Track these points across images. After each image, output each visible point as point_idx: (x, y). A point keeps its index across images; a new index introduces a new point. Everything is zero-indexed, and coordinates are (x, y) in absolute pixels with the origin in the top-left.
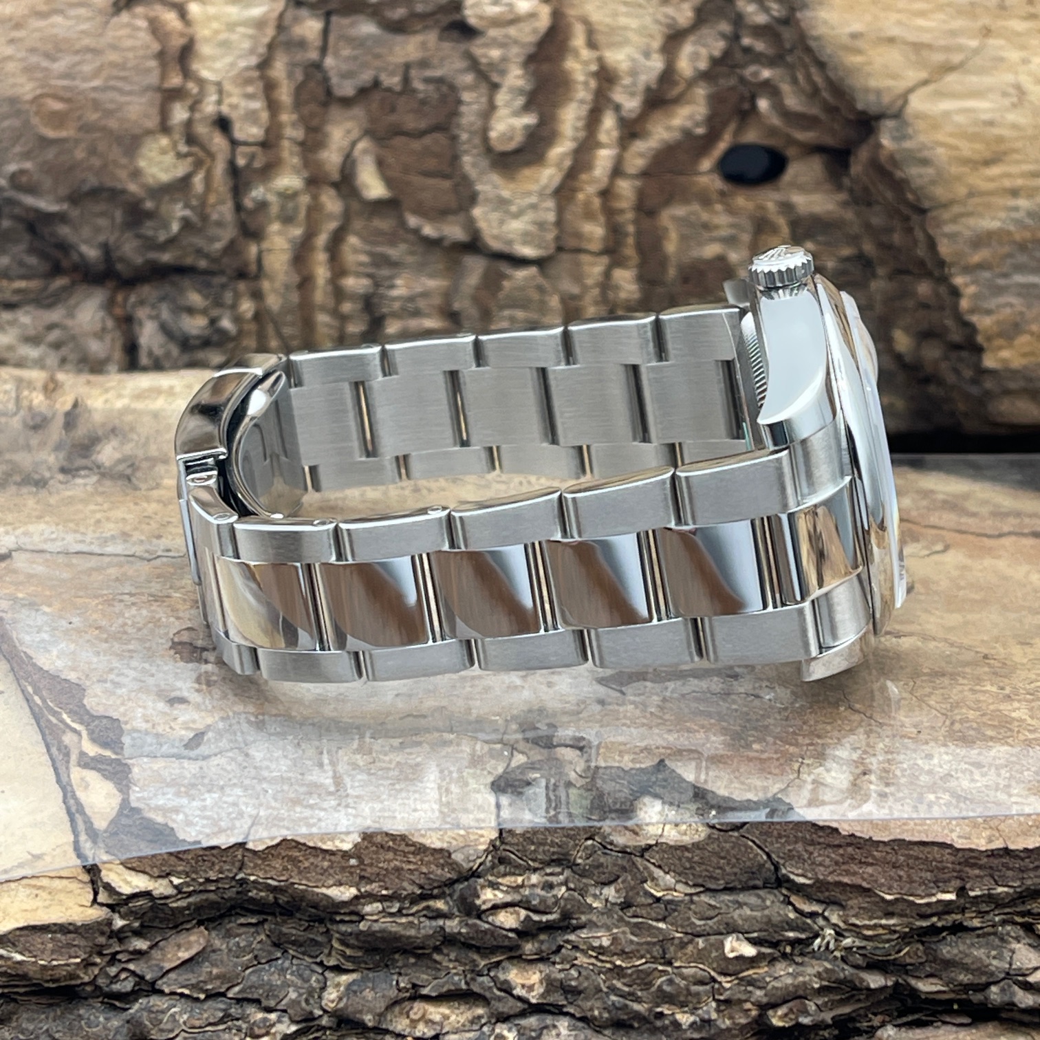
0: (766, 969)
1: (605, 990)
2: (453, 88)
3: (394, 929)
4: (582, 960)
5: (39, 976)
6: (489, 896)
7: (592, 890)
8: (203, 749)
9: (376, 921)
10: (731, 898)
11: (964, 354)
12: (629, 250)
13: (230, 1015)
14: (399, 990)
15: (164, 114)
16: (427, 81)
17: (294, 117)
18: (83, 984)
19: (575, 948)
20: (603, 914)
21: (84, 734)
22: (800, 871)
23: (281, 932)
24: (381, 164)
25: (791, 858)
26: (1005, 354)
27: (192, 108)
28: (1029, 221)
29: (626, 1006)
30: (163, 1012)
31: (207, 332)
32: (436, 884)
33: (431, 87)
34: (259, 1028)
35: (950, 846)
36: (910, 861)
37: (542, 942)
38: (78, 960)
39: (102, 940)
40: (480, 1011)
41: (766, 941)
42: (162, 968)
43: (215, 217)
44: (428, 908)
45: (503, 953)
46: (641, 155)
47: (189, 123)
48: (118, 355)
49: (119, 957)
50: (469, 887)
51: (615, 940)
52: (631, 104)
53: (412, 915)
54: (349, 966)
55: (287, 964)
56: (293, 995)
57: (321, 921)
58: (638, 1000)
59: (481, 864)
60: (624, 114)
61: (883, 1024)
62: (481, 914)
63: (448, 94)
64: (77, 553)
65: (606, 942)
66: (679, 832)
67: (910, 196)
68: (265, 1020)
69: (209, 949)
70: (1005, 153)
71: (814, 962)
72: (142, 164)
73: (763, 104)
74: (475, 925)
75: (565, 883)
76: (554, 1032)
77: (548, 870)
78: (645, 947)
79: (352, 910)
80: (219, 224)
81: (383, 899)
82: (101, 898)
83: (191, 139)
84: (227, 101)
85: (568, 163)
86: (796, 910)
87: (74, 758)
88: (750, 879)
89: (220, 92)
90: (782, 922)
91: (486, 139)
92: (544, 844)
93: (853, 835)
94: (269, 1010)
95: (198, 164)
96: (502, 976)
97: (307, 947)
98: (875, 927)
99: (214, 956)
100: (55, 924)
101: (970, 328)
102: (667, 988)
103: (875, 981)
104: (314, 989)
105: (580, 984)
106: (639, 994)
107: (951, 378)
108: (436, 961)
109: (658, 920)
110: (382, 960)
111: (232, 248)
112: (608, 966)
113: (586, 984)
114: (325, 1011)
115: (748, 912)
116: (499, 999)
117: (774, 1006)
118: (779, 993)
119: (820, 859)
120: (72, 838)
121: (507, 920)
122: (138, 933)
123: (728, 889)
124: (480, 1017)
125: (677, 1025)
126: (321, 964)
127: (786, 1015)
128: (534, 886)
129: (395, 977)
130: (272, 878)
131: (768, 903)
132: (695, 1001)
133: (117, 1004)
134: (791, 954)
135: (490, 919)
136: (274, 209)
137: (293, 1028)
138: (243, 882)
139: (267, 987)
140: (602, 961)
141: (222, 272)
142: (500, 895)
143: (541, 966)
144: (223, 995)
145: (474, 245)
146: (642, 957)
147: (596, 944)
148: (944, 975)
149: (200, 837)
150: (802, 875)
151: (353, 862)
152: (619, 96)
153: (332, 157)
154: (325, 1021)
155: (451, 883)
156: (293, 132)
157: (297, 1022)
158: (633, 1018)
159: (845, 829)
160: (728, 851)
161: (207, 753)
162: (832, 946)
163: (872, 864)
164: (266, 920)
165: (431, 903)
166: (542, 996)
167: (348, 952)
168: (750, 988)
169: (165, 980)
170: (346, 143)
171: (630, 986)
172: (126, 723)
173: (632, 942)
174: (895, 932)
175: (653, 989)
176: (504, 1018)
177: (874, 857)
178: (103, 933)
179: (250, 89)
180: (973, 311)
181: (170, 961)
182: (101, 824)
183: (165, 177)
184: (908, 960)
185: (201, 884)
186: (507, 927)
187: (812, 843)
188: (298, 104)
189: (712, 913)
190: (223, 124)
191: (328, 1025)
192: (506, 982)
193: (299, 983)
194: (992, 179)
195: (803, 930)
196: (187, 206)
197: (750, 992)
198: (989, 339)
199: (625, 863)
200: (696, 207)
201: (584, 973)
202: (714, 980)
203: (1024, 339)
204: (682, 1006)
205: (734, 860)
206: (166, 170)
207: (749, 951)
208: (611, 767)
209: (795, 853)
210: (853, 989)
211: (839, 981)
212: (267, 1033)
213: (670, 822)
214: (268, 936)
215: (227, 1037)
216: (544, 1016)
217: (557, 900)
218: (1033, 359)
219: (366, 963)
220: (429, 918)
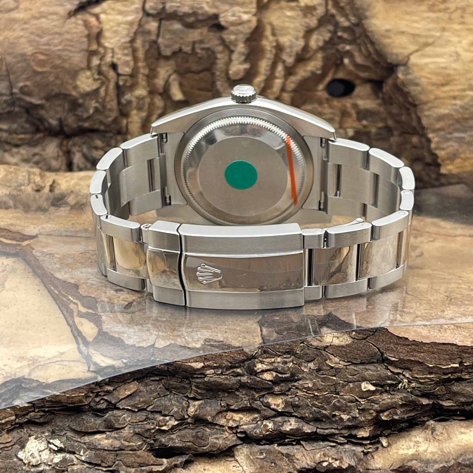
0: (379, 396)
1: (310, 405)
2: (213, 52)
3: (219, 381)
4: (300, 393)
5: (66, 401)
6: (260, 367)
7: (304, 364)
8: (132, 309)
9: (212, 377)
10: (363, 367)
11: (432, 168)
13: (149, 418)
14: (222, 407)
15: (89, 61)
16: (203, 49)
17: (144, 64)
18: (85, 405)
19: (297, 388)
20: (308, 374)
21: (79, 304)
22: (393, 355)
23: (169, 383)
24: (181, 85)
25: (389, 350)
26: (450, 167)
27: (101, 59)
28: (461, 110)
29: (320, 411)
30: (120, 416)
32: (237, 362)
33: (204, 52)
34: (162, 422)
35: (456, 345)
36: (439, 351)
37: (282, 387)
38: (83, 394)
39: (93, 386)
40: (256, 416)
41: (379, 385)
42: (119, 398)
43: (109, 107)
44: (234, 372)
45: (266, 391)
46: (293, 82)
47: (99, 66)
48: (64, 167)
49: (100, 394)
50: (252, 362)
51: (314, 384)
52: (290, 60)
53: (227, 375)
54: (199, 397)
55: (172, 397)
56: (176, 409)
57: (187, 378)
58: (325, 409)
59: (256, 353)
60: (287, 64)
61: (428, 420)
62: (256, 374)
63: (211, 55)
64: (66, 236)
65: (310, 385)
66: (339, 341)
67: (410, 99)
69: (138, 391)
70: (451, 81)
71: (398, 394)
72: (78, 83)
73: (346, 61)
74: (254, 379)
75: (292, 361)
76: (289, 424)
77: (285, 356)
78: (327, 387)
79: (201, 372)
80: (111, 110)
81: (214, 368)
82: (91, 369)
83: (100, 73)
84: (116, 56)
85: (262, 85)
86: (391, 371)
87: (75, 314)
88: (371, 359)
89: (113, 52)
90: (385, 376)
91: (227, 74)
92: (283, 345)
93: (414, 341)
94: (165, 416)
95: (103, 83)
96: (266, 401)
97: (180, 390)
98: (425, 378)
99: (140, 394)
100: (72, 379)
101: (435, 156)
102: (337, 404)
103: (425, 401)
104: (185, 407)
105: (300, 403)
106: (325, 406)
107: (426, 178)
108: (237, 395)
109: (333, 376)
110: (213, 395)
111: (116, 121)
112: (312, 395)
113: (302, 403)
114: (189, 416)
115: (371, 372)
116: (265, 410)
117: (383, 411)
118: (385, 406)
119: (401, 350)
120: (76, 346)
121: (268, 376)
122: (107, 384)
123: (362, 363)
124: (256, 418)
125: (341, 419)
126: (187, 397)
127: (388, 415)
128: (279, 362)
129: (219, 402)
130: (166, 359)
131: (379, 369)
132: (349, 409)
133: (99, 414)
134: (389, 391)
135: (260, 376)
136: (134, 104)
137: (176, 423)
138: (154, 361)
139: (164, 406)
140: (309, 393)
141: (111, 132)
142: (265, 366)
143: (282, 397)
144: (145, 409)
146: (326, 391)
147: (306, 386)
148: (454, 399)
149: (135, 343)
150: (394, 357)
151: (201, 353)
152: (285, 57)
153: (160, 82)
154: (189, 420)
155: (243, 361)
156: (143, 71)
157: (178, 420)
158: (323, 417)
159: (411, 338)
160: (361, 348)
161: (134, 311)
162: (406, 387)
163: (423, 352)
164: (163, 379)
165: (235, 370)
166: (283, 408)
167: (199, 391)
168: (372, 404)
169: (120, 403)
170: (166, 76)
171: (322, 403)
172: (98, 299)
173: (322, 385)
174: (433, 381)
175: (332, 404)
176: (267, 418)
177: (424, 350)
179: (126, 52)
180: (436, 148)
181: (121, 395)
182: (90, 339)
183: (88, 89)
184: (438, 393)
185: (135, 362)
186: (268, 379)
187: (397, 344)
188: (146, 58)
189: (356, 373)
190: (114, 66)
191: (191, 422)
192: (268, 402)
193: (178, 404)
194: (445, 92)
195: (394, 380)
196: (97, 102)
197: (373, 406)
198: (443, 161)
199: (317, 353)
200: (316, 105)
201: (301, 399)
202: (357, 401)
203: (458, 161)
204: (344, 412)
205: (364, 351)
206: (88, 86)
207: (372, 388)
208: (309, 315)
209: (390, 348)
210: (415, 405)
211: (410, 402)
212: (165, 425)
213: (335, 337)
214: (164, 385)
215: (148, 426)
216: (284, 417)
217: (289, 368)
218: (462, 170)
219: (206, 396)
220: (234, 376)
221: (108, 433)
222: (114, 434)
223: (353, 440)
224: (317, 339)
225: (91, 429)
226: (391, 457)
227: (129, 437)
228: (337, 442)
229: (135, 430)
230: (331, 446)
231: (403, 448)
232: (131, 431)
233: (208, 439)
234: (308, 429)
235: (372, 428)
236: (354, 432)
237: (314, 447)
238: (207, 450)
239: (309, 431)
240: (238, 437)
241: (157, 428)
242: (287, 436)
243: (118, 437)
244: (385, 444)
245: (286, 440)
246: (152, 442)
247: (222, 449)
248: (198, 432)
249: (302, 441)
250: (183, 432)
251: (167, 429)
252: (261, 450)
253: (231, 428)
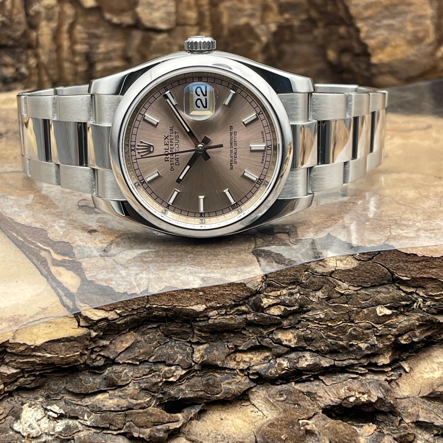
0: (395, 319)
1: (324, 337)
3: (224, 322)
4: (311, 325)
5: (59, 363)
6: (266, 302)
7: (311, 293)
8: (113, 252)
9: (216, 319)
10: (374, 290)
11: (362, 58)
13: (152, 370)
14: (229, 349)
18: (81, 364)
19: (308, 320)
20: (318, 304)
21: (51, 251)
22: (404, 274)
23: (168, 329)
25: (399, 269)
26: (381, 56)
29: (337, 343)
30: (121, 372)
31: (15, 75)
32: (241, 299)
34: (168, 374)
38: (78, 353)
39: (87, 343)
40: (268, 354)
41: (393, 307)
42: (117, 352)
43: (16, 20)
44: (238, 310)
45: (274, 327)
49: (95, 349)
50: (257, 298)
51: (326, 314)
53: (231, 314)
54: (203, 341)
55: (173, 344)
56: (181, 357)
57: (188, 322)
58: (342, 340)
59: (261, 287)
62: (263, 310)
64: (12, 172)
65: (322, 316)
66: (344, 264)
68: (170, 370)
71: (414, 314)
74: (262, 315)
75: (299, 292)
76: (304, 359)
77: (290, 287)
78: (341, 316)
79: (203, 314)
80: (19, 23)
81: (217, 308)
82: (82, 324)
86: (404, 292)
87: (49, 262)
88: (382, 280)
90: (399, 298)
92: (287, 276)
93: (424, 256)
94: (170, 365)
96: (276, 338)
97: (181, 335)
98: (440, 295)
99: (139, 344)
100: (64, 338)
101: (364, 46)
102: (354, 333)
103: (441, 319)
104: (189, 353)
105: (313, 336)
106: (341, 337)
107: (356, 69)
108: (243, 334)
109: (344, 303)
110: (218, 337)
111: (25, 35)
112: (324, 326)
113: (315, 336)
114: (196, 363)
115: (383, 295)
116: (276, 347)
117: (401, 335)
118: (403, 329)
119: (412, 268)
120: (58, 299)
121: (275, 311)
122: (102, 338)
123: (373, 286)
124: (268, 357)
125: (360, 349)
126: (190, 342)
127: (407, 338)
128: (285, 295)
129: (226, 343)
130: (164, 305)
132: (366, 337)
133: (97, 371)
134: (404, 312)
135: (268, 312)
136: (43, 15)
137: (184, 372)
138: (150, 308)
139: (167, 355)
140: (321, 325)
141: (20, 46)
142: (271, 301)
143: (292, 331)
144: (147, 361)
145: (137, 25)
146: (340, 321)
147: (318, 317)
149: (126, 290)
150: (405, 276)
151: (201, 293)
154: (196, 367)
155: (247, 298)
157: (185, 369)
158: (340, 348)
159: (420, 254)
160: (370, 270)
162: (421, 306)
163: (435, 268)
164: (160, 325)
165: (239, 308)
166: (296, 343)
167: (203, 335)
168: (390, 329)
169: (119, 357)
171: (337, 334)
172: (73, 243)
173: (334, 314)
175: (347, 334)
176: (279, 356)
177: (435, 265)
178: (87, 339)
180: (366, 38)
181: (119, 349)
182: (74, 290)
185: (130, 312)
186: (276, 314)
187: (407, 261)
189: (367, 297)
191: (198, 369)
192: (279, 339)
193: (182, 351)
195: (408, 301)
196: (3, 15)
197: (390, 330)
198: (374, 50)
199: (324, 280)
201: (313, 331)
202: (373, 327)
204: (361, 340)
205: (373, 273)
207: (388, 312)
209: (400, 267)
210: (432, 324)
211: (427, 321)
212: (173, 376)
213: (338, 260)
214: (162, 332)
215: (154, 380)
216: (298, 352)
217: (296, 300)
218: (392, 58)
219: (211, 339)
220: (239, 315)
221: (111, 392)
222: (117, 393)
223: (373, 369)
224: (320, 265)
225: (91, 390)
226: (416, 383)
227: (135, 394)
228: (357, 373)
229: (141, 385)
230: (352, 378)
231: (426, 371)
232: (137, 387)
233: (221, 385)
234: (325, 362)
235: (390, 354)
236: (374, 361)
237: (334, 381)
238: (222, 398)
239: (328, 365)
240: (250, 379)
241: (164, 380)
242: (304, 373)
243: (124, 395)
244: (407, 369)
245: (304, 377)
246: (161, 396)
247: (237, 394)
248: (208, 380)
249: (320, 375)
250: (192, 381)
251: (175, 380)
252: (280, 391)
253: (242, 371)
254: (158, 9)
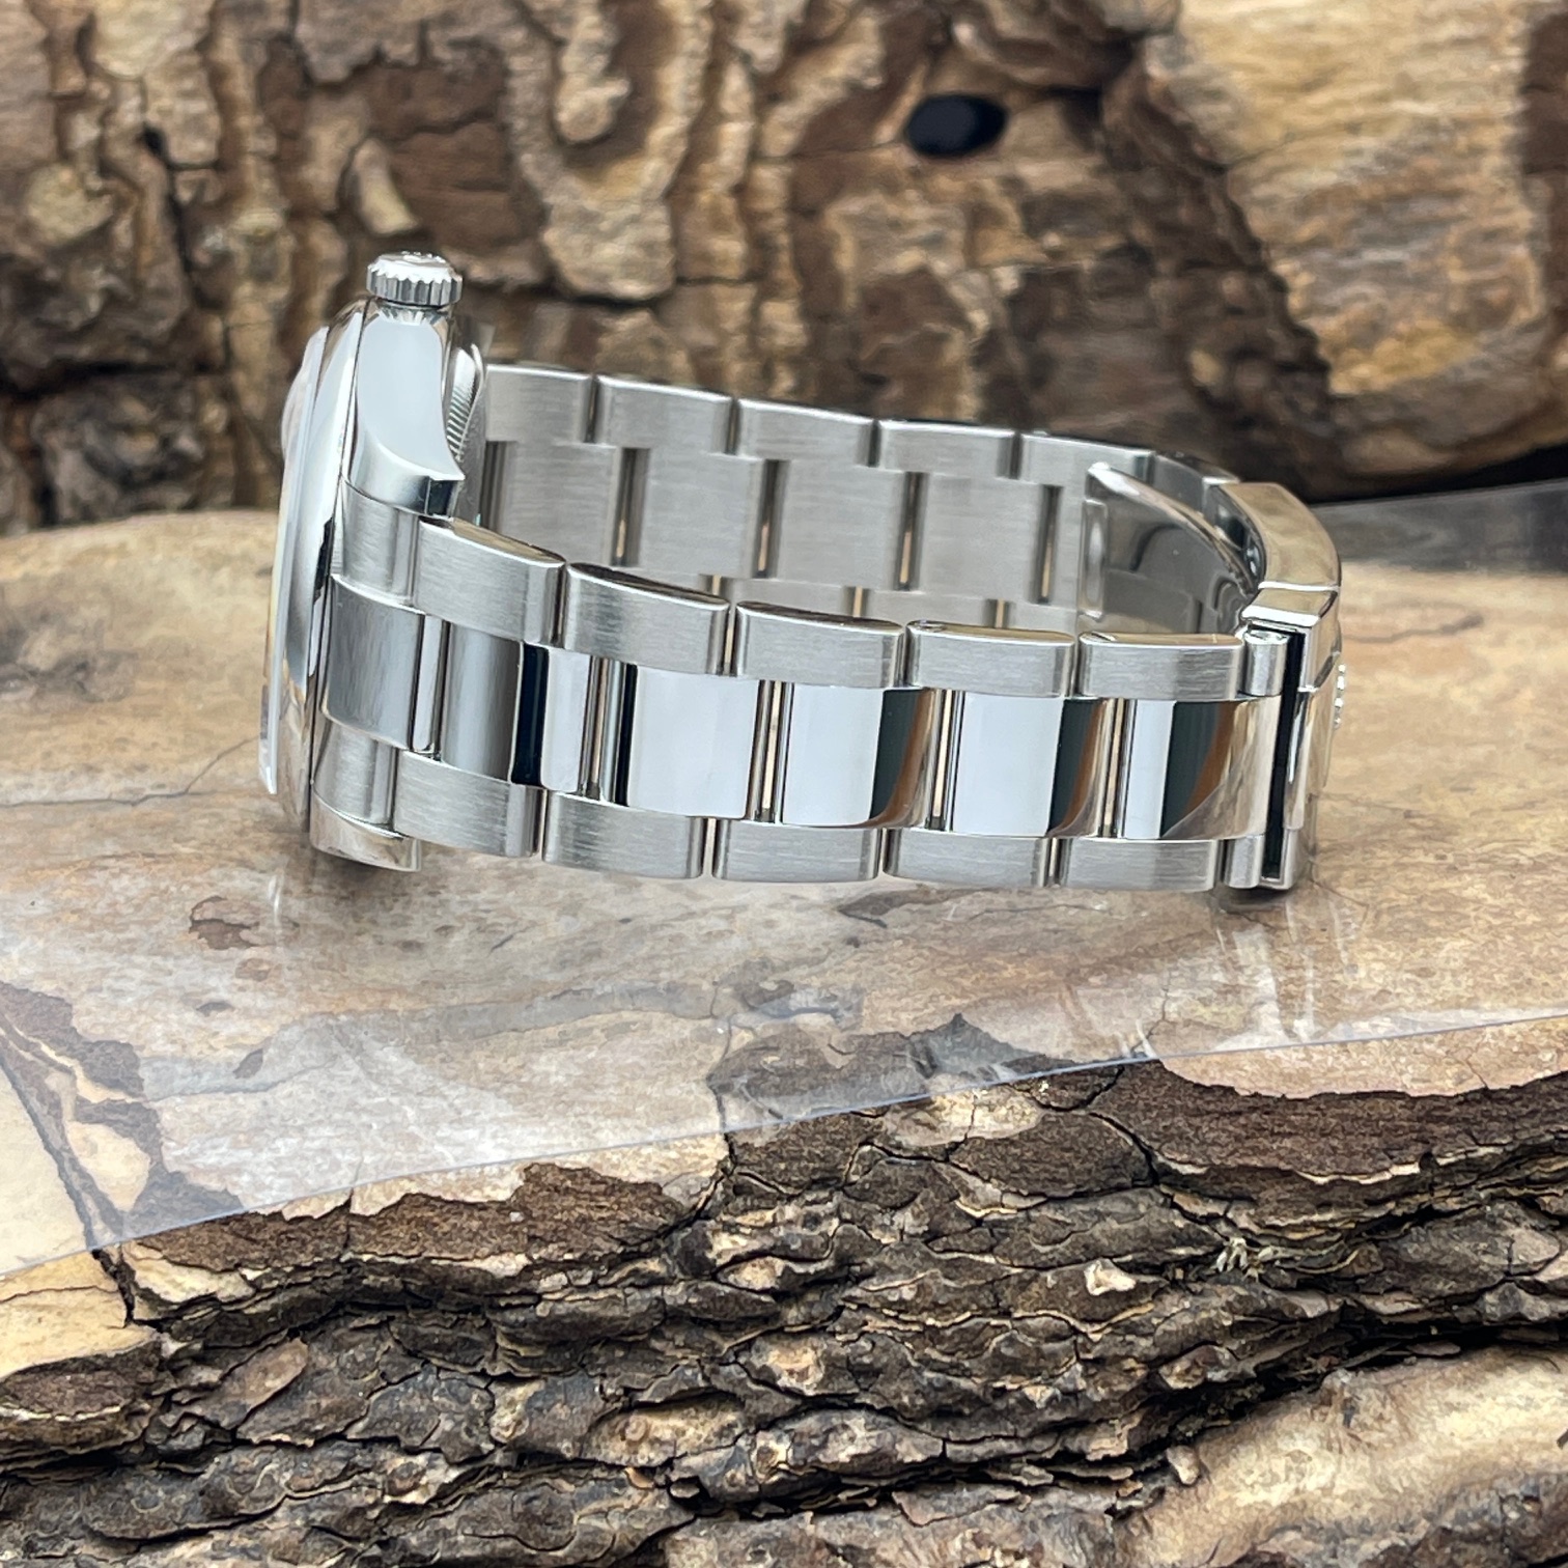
0: (1151, 1307)
1: (914, 1364)
2: (495, 53)
3: (588, 1310)
4: (875, 1324)
5: (57, 1440)
6: (724, 1245)
7: (878, 1218)
8: (265, 1075)
9: (559, 1301)
10: (1086, 1208)
11: (1302, 378)
12: (784, 272)
13: (355, 1465)
14: (606, 1400)
15: (61, 133)
16: (456, 45)
17: (259, 119)
18: (126, 1444)
19: (863, 1307)
20: (898, 1252)
21: (79, 1072)
22: (1185, 1157)
23: (416, 1334)
24: (397, 178)
25: (1170, 1138)
26: (1363, 371)
27: (104, 120)
28: (1379, 169)
29: (949, 1384)
30: (253, 1472)
31: (158, 460)
32: (643, 1236)
33: (462, 55)
34: (402, 1478)
35: (1403, 1095)
36: (1347, 1124)
37: (811, 1305)
38: (117, 1409)
39: (148, 1375)
40: (731, 1417)
41: (1146, 1265)
42: (244, 1407)
43: (153, 283)
44: (636, 1272)
45: (755, 1327)
46: (787, 126)
47: (100, 144)
48: (25, 508)
49: (177, 1397)
50: (694, 1234)
51: (921, 1288)
52: (766, 51)
53: (614, 1285)
54: (526, 1372)
55: (431, 1380)
56: (447, 1425)
57: (477, 1310)
58: (967, 1374)
59: (708, 1199)
60: (758, 67)
61: (1330, 1370)
62: (715, 1273)
63: (489, 62)
64: (22, 805)
65: (908, 1294)
66: (996, 1119)
67: (1199, 150)
68: (409, 1466)
69: (311, 1371)
70: (1334, 71)
71: (1219, 1288)
72: (35, 212)
73: (964, 32)
74: (709, 1289)
75: (837, 1213)
76: (845, 1436)
77: (809, 1197)
78: (967, 1294)
79: (522, 1288)
80: (162, 293)
81: (566, 1267)
82: (139, 1313)
83: (106, 168)
84: (154, 105)
85: (680, 149)
86: (1185, 1214)
87: (68, 1107)
88: (1112, 1176)
89: (143, 92)
90: (1166, 1234)
91: (552, 125)
92: (799, 1159)
93: (1256, 1095)
94: (413, 1451)
95: (120, 205)
96: (758, 1363)
97: (458, 1352)
98: (1305, 1226)
99: (319, 1381)
100: (74, 1360)
101: (1306, 338)
102: (1007, 1351)
103: (1313, 1306)
104: (477, 1413)
105: (877, 1359)
106: (967, 1364)
107: (1284, 416)
108: (655, 1351)
109: (982, 1252)
110: (574, 1358)
111: (184, 328)
112: (915, 1328)
113: (885, 1359)
114: (497, 1444)
115: (1115, 1226)
116: (758, 1396)
117: (1169, 1359)
118: (1174, 1339)
119: (1212, 1135)
120: (80, 1227)
121: (756, 1277)
122: (201, 1360)
123: (1080, 1196)
124: (731, 1426)
125: (1027, 1403)
126: (483, 1374)
127: (1188, 1371)
128: (790, 1222)
129: (597, 1381)
130: (395, 1254)
131: (1142, 1209)
132: (1051, 1365)
133: (182, 1468)
134: (1184, 1281)
135: (731, 1278)
136: (242, 263)
137: (454, 1474)
138: (352, 1264)
139: (406, 1418)
140: (906, 1322)
141: (172, 366)
142: (742, 1241)
143: (814, 1340)
144: (341, 1436)
145: (550, 287)
146: (965, 1310)
147: (894, 1298)
148: (1413, 1286)
149: (279, 1206)
150: (1189, 1163)
151: (515, 1216)
152: (746, 40)
153: (321, 175)
154: (498, 1459)
155: (667, 1232)
156: (259, 143)
157: (459, 1465)
158: (961, 1401)
159: (1244, 1088)
160: (1074, 1139)
161: (270, 1079)
162: (1243, 1262)
163: (1290, 1135)
164: (391, 1319)
165: (640, 1265)
166: (821, 1384)
167: (523, 1352)
168: (1129, 1338)
169: (250, 1424)
170: (340, 152)
171: (952, 1354)
172: (142, 1048)
173: (947, 1288)
174: (1335, 1230)
175: (987, 1355)
176: (768, 1424)
177: (1291, 1124)
178: (149, 1365)
179: (188, 84)
180: (1309, 311)
181: (254, 1394)
182: (123, 1202)
183: (71, 230)
184: (1358, 1271)
185: (288, 1275)
186: (758, 1287)
187: (1198, 1113)
188: (262, 100)
189: (1060, 1233)
190: (152, 140)
191: (505, 1463)
192: (765, 1368)
193: (454, 1405)
194: (1317, 111)
195: (1200, 1244)
196: (109, 270)
197: (1131, 1343)
198: (1337, 350)
199: (922, 1174)
200: (876, 198)
201: (880, 1343)
202: (1076, 1331)
203: (1387, 347)
204: (1032, 1376)
205: (1084, 1151)
206: (74, 219)
207: (1124, 1282)
208: (883, 1035)
209: (1173, 1131)
210: (1281, 1322)
211: (1260, 1313)
212: (415, 1487)
213: (981, 1105)
214: (397, 1342)
215: (355, 1499)
216: (829, 1414)
217: (828, 1240)
218: (1405, 375)
219: (551, 1365)
220: (639, 1287)
221: (218, 1536)
222: (238, 1538)
223: (1074, 1472)
224: (918, 1122)
225: (157, 1527)
226: (1210, 1521)
227: (291, 1546)
228: (1018, 1486)
229: (312, 1515)
230: (998, 1502)
231: (1249, 1481)
232: (299, 1523)
233: (571, 1520)
234: (912, 1449)
235: (1137, 1420)
236: (1075, 1444)
237: (940, 1509)
238: (571, 1561)
239: (919, 1457)
240: (675, 1500)
241: (388, 1499)
242: (845, 1481)
243: (256, 1548)
244: (1186, 1475)
245: (842, 1496)
246: (376, 1551)
247: (621, 1549)
248: (531, 1500)
249: (897, 1490)
250: (481, 1503)
251: (423, 1501)
252: (757, 1542)
253: (646, 1471)
254: (612, 235)
